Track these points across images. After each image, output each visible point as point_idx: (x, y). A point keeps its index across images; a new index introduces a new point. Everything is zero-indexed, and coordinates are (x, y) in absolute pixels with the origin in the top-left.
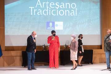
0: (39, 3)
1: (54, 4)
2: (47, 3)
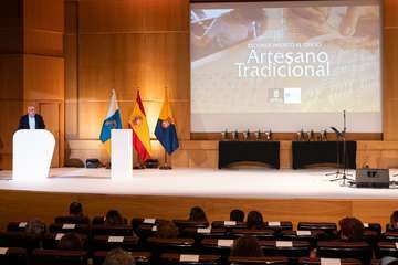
0: (253, 55)
1: (282, 56)
2: (269, 54)
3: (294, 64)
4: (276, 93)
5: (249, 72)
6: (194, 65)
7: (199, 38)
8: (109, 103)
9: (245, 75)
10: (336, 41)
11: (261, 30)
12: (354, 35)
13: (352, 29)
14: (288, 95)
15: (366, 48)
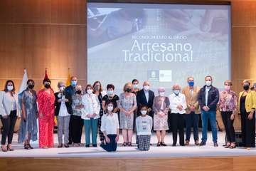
0: (136, 44)
1: (158, 46)
2: (148, 44)
3: (166, 52)
4: (153, 73)
5: (132, 57)
6: (90, 51)
7: (94, 30)
8: (21, 81)
9: (130, 60)
10: (197, 35)
11: (142, 26)
12: (211, 32)
13: (208, 27)
14: (163, 75)
15: (219, 41)
